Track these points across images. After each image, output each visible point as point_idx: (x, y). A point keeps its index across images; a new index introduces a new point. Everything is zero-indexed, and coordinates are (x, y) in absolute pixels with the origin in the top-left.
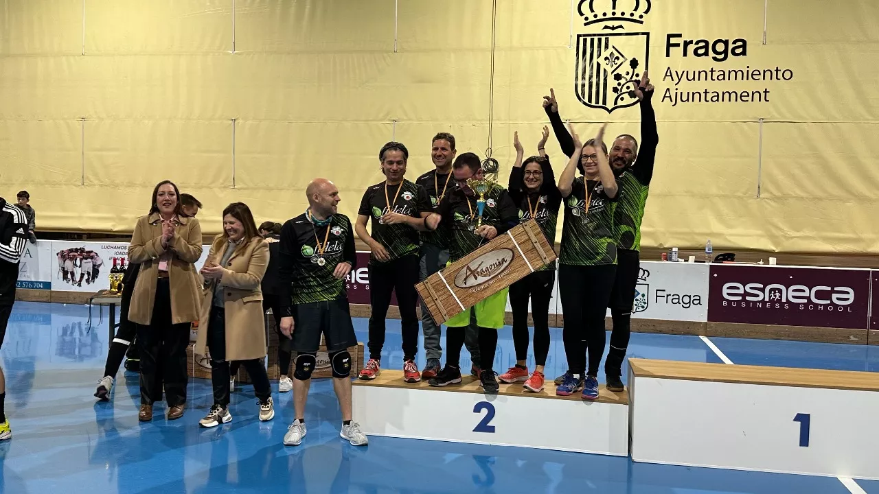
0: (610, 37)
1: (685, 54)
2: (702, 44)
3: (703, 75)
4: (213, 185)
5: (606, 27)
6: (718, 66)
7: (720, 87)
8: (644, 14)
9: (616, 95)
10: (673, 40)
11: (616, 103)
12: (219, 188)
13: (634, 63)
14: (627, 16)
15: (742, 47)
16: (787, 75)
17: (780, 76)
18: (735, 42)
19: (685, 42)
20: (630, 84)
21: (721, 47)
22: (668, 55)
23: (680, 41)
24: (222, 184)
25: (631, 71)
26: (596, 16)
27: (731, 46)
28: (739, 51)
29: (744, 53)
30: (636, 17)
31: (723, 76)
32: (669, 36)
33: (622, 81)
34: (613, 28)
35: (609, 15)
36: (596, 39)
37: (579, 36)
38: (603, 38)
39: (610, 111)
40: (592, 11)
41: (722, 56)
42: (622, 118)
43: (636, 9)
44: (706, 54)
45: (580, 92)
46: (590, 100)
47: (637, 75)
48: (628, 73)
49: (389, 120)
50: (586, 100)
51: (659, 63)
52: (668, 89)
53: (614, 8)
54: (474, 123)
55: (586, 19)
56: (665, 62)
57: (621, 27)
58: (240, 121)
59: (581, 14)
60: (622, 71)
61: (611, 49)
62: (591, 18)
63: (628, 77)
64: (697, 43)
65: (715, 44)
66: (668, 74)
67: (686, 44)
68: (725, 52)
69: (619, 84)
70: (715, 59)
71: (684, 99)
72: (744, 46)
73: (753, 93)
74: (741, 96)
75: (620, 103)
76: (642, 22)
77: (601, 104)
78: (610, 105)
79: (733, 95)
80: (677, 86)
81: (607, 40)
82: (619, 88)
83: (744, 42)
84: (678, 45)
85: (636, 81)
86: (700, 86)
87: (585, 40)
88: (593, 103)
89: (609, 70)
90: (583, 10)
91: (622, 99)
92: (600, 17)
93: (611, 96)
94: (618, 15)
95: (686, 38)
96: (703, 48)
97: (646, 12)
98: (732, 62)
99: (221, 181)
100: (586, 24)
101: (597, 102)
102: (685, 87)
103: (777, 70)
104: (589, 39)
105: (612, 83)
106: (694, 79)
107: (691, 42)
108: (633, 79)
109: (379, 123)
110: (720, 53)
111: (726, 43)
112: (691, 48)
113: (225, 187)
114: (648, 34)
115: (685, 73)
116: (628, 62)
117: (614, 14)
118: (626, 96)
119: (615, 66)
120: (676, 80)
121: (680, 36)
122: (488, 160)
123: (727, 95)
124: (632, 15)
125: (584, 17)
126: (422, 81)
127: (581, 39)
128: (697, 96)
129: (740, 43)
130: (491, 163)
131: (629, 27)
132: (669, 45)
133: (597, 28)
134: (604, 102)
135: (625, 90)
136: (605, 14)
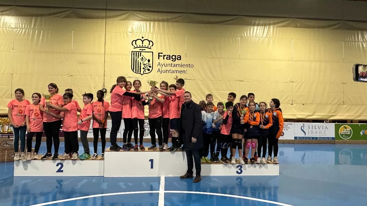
0: (142, 53)
1: (164, 59)
2: (168, 56)
3: (169, 65)
4: (3, 97)
5: (140, 49)
6: (173, 63)
7: (174, 69)
8: (151, 47)
9: (144, 70)
10: (160, 55)
11: (144, 72)
12: (6, 98)
13: (149, 61)
14: (147, 46)
15: (180, 58)
16: (192, 66)
17: (190, 66)
18: (178, 56)
19: (164, 55)
20: (148, 67)
21: (174, 57)
22: (159, 59)
23: (162, 55)
24: (6, 96)
25: (148, 63)
26: (137, 46)
27: (177, 57)
28: (179, 59)
29: (180, 59)
30: (149, 47)
31: (175, 66)
32: (159, 53)
33: (146, 66)
34: (142, 50)
35: (141, 46)
36: (137, 53)
37: (132, 52)
38: (140, 53)
39: (142, 75)
40: (136, 44)
41: (174, 60)
42: (146, 77)
43: (149, 45)
44: (170, 59)
45: (133, 69)
46: (136, 71)
47: (150, 64)
48: (147, 64)
49: (70, 75)
50: (135, 71)
51: (156, 61)
52: (159, 69)
53: (143, 44)
54: (99, 77)
55: (134, 47)
56: (158, 61)
57: (145, 50)
58: (15, 75)
59: (133, 45)
60: (145, 63)
61: (142, 56)
62: (136, 47)
63: (147, 65)
64: (167, 56)
65: (172, 56)
66: (159, 64)
67: (164, 56)
68: (175, 59)
69: (145, 67)
70: (172, 61)
71: (164, 72)
72: (180, 57)
73: (183, 71)
74: (180, 72)
75: (145, 72)
76: (151, 49)
77: (139, 72)
78: (142, 73)
79: (178, 71)
80: (162, 68)
81: (141, 53)
82: (145, 68)
83: (180, 56)
84: (162, 56)
85: (150, 66)
86: (168, 68)
87: (134, 53)
88: (137, 72)
89: (142, 62)
90: (133, 43)
91: (146, 71)
92: (138, 46)
93: (142, 70)
94: (144, 46)
95: (164, 54)
96: (169, 57)
97: (152, 46)
98: (177, 62)
99: (6, 95)
100: (134, 48)
101: (138, 72)
102: (164, 68)
103: (189, 65)
104: (135, 53)
105: (142, 66)
106: (166, 66)
107: (165, 55)
108: (149, 65)
109: (66, 76)
110: (174, 59)
111: (175, 56)
112: (165, 57)
113: (8, 97)
114: (153, 52)
115: (164, 64)
116: (147, 60)
117: (142, 46)
118: (147, 70)
119: (143, 61)
120: (161, 66)
121: (162, 53)
122: (103, 89)
123: (176, 71)
124: (148, 46)
125: (134, 46)
126: (81, 63)
127: (133, 52)
128: (167, 71)
129: (179, 57)
130: (105, 90)
131: (147, 50)
132: (159, 56)
133: (138, 50)
134: (140, 72)
135: (146, 68)
136: (140, 46)
